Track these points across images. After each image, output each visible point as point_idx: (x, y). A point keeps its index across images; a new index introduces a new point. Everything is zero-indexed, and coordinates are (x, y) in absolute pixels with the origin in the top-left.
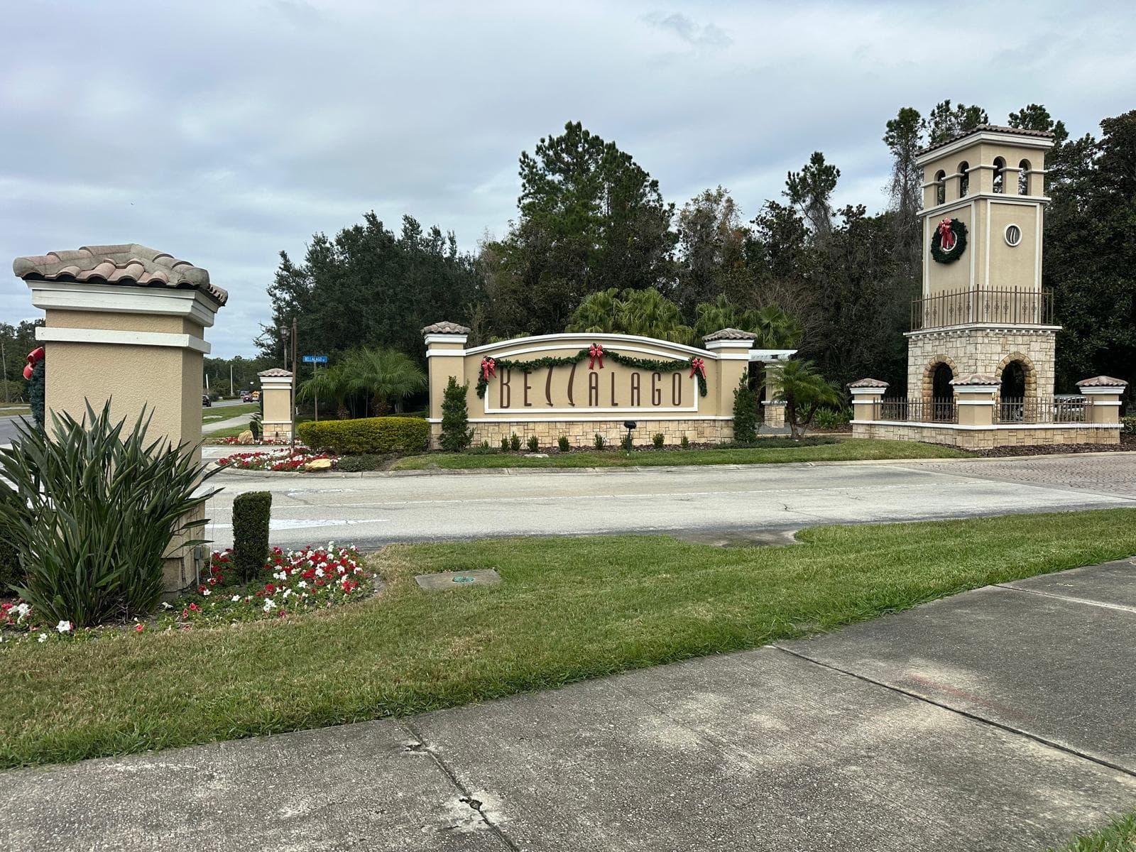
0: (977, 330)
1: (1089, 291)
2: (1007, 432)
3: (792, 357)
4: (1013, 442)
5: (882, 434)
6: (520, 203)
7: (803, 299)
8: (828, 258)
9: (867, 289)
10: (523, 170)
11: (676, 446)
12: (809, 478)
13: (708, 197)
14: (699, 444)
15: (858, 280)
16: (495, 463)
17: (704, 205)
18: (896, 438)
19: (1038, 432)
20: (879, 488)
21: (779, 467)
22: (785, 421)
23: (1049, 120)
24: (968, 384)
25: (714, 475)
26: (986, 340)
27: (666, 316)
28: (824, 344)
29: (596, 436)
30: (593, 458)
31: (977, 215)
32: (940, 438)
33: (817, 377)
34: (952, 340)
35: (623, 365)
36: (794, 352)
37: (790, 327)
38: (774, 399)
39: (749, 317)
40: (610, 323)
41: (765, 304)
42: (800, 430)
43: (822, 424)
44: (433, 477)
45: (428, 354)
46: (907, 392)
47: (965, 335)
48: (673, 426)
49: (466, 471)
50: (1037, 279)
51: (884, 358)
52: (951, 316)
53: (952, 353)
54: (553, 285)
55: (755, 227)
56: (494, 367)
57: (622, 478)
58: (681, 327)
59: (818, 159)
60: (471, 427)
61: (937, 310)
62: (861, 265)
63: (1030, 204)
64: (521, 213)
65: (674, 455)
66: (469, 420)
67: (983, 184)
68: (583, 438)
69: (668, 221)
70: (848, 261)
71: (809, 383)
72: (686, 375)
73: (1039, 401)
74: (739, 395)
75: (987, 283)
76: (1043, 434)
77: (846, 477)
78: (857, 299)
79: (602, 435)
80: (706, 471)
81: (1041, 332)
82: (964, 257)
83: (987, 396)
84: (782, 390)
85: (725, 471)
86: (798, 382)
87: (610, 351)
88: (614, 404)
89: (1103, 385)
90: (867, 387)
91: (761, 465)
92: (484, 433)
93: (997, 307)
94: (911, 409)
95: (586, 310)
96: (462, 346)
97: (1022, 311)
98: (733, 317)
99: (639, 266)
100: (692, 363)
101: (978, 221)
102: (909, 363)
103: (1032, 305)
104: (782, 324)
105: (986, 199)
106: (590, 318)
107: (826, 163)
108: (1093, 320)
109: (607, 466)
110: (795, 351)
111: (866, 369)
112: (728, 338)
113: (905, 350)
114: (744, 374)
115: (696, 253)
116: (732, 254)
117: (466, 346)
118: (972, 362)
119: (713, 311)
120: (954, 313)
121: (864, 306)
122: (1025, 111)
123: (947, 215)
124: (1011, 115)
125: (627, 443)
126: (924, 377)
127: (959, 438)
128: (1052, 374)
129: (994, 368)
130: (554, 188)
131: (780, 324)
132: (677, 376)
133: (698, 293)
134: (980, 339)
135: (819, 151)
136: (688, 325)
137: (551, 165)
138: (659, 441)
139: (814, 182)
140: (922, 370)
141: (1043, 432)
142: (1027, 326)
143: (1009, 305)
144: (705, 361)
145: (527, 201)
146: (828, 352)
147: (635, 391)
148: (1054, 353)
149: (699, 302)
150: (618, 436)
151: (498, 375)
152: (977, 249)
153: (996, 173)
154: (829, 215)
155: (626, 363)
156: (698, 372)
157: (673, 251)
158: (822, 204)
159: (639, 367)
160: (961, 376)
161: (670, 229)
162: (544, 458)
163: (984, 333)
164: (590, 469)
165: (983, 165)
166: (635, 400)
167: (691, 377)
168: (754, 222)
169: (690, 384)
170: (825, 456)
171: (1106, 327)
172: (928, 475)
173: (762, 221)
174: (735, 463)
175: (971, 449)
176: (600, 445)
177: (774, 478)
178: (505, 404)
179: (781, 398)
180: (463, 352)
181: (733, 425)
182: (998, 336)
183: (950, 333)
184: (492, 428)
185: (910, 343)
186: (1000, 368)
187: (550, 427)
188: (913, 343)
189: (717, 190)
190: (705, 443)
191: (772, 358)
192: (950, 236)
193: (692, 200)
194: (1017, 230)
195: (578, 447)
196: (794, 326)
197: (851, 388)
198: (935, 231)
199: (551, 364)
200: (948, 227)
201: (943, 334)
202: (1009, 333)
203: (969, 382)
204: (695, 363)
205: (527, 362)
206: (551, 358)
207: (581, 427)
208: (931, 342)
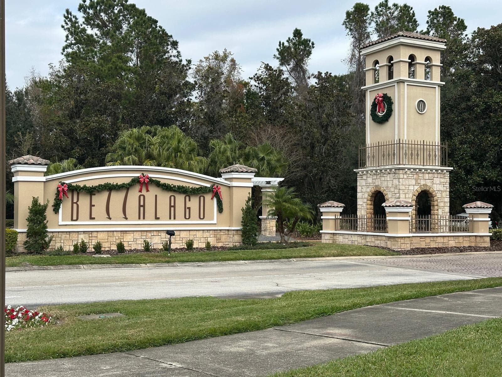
0: (399, 169)
1: (472, 143)
2: (419, 238)
3: (280, 183)
4: (423, 245)
5: (341, 240)
6: (64, 52)
7: (288, 140)
8: (305, 110)
9: (332, 133)
11: (201, 249)
12: (291, 268)
13: (217, 57)
14: (217, 247)
15: (327, 126)
17: (213, 63)
18: (350, 243)
19: (439, 238)
20: (334, 273)
21: (273, 262)
22: (276, 231)
23: (454, 16)
25: (230, 268)
26: (405, 177)
27: (187, 150)
28: (303, 173)
29: (145, 241)
30: (144, 257)
31: (399, 92)
32: (378, 243)
33: (297, 200)
34: (384, 175)
35: (163, 189)
37: (278, 160)
38: (269, 215)
39: (249, 152)
40: (144, 153)
41: (261, 142)
42: (286, 238)
43: (303, 234)
44: (28, 272)
45: (14, 179)
46: (356, 210)
47: (392, 172)
48: (199, 234)
49: (52, 267)
50: (437, 136)
51: (345, 185)
52: (384, 160)
53: (384, 185)
54: (94, 121)
55: (253, 83)
56: (67, 190)
57: (167, 270)
58: (198, 158)
59: (297, 33)
60: (50, 235)
61: (375, 155)
62: (328, 116)
63: (431, 86)
64: (65, 59)
65: (202, 255)
66: (48, 230)
67: (402, 72)
68: (133, 243)
69: (186, 73)
70: (319, 112)
71: (291, 204)
72: (208, 197)
73: (439, 218)
74: (246, 212)
75: (406, 138)
76: (441, 240)
77: (315, 268)
78: (326, 140)
79: (149, 240)
81: (440, 171)
82: (391, 120)
83: (406, 214)
84: (274, 208)
85: (237, 265)
86: (284, 203)
87: (154, 179)
88: (157, 218)
89: (478, 208)
90: (330, 207)
91: (261, 261)
92: (58, 239)
93: (412, 154)
94: (359, 223)
95: (123, 142)
96: (43, 174)
97: (428, 157)
98: (237, 152)
99: (164, 108)
100: (212, 188)
101: (399, 97)
102: (358, 191)
103: (434, 153)
104: (273, 158)
105: (404, 82)
106: (127, 149)
107: (303, 37)
108: (474, 163)
109: (155, 263)
110: (283, 179)
112: (237, 172)
113: (356, 181)
114: (249, 197)
115: (209, 99)
116: (236, 102)
117: (46, 174)
118: (397, 191)
119: (222, 147)
120: (385, 157)
121: (331, 146)
122: (438, 9)
123: (380, 90)
124: (429, 12)
125: (167, 248)
126: (368, 200)
127: (389, 242)
128: (447, 200)
129: (411, 195)
130: (93, 41)
131: (272, 158)
132: (202, 198)
133: (211, 132)
134: (401, 176)
135: (298, 28)
136: (203, 156)
138: (190, 245)
139: (296, 50)
140: (366, 195)
141: (442, 238)
142: (431, 167)
143: (419, 153)
144: (222, 188)
146: (307, 179)
147: (172, 209)
148: (448, 186)
149: (212, 139)
150: (160, 242)
151: (70, 196)
152: (399, 116)
153: (411, 65)
154: (306, 76)
155: (166, 188)
156: (217, 195)
157: (190, 97)
158: (302, 68)
159: (175, 191)
160: (390, 200)
161: (188, 80)
162: (108, 257)
163: (404, 171)
164: (143, 265)
165: (402, 59)
166: (172, 215)
167: (212, 199)
168: (252, 78)
169: (211, 204)
170: (302, 254)
171: (482, 168)
172: (365, 266)
173: (258, 78)
174: (244, 260)
175: (396, 250)
176: (147, 248)
177: (269, 269)
178: (75, 218)
179: (273, 214)
180: (44, 179)
181: (241, 233)
182: (413, 173)
183: (383, 171)
184: (64, 236)
185: (358, 177)
186: (414, 195)
187: (109, 235)
188: (360, 177)
189: (224, 52)
190: (222, 246)
191: (267, 184)
192: (382, 105)
193: (205, 58)
194: (424, 103)
195: (131, 250)
196: (282, 159)
197: (321, 207)
198: (373, 101)
199: (110, 188)
200: (381, 99)
201: (378, 171)
202: (420, 172)
203: (394, 205)
204: (215, 189)
205: (92, 186)
206: (110, 184)
207: (132, 235)
208: (371, 176)
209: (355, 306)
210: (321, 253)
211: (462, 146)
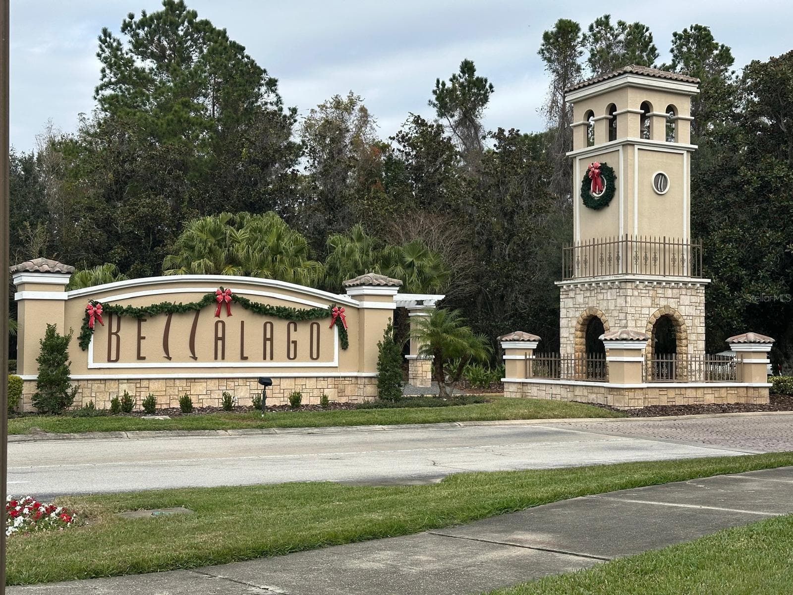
0: (626, 281)
1: (740, 241)
2: (658, 390)
3: (439, 304)
4: (664, 401)
5: (534, 393)
6: (98, 95)
7: (451, 235)
8: (478, 188)
9: (521, 225)
10: (103, 51)
11: (314, 407)
12: (456, 438)
13: (338, 104)
14: (339, 404)
16: (110, 426)
17: (332, 114)
18: (549, 398)
19: (689, 391)
20: (524, 446)
21: (427, 428)
22: (433, 380)
24: (617, 340)
25: (360, 436)
26: (636, 293)
27: (292, 250)
28: (475, 287)
29: (224, 394)
30: (222, 420)
31: (625, 161)
32: (592, 397)
33: (465, 330)
34: (603, 291)
35: (254, 312)
36: (442, 297)
37: (436, 267)
38: (420, 353)
39: (389, 253)
40: (223, 255)
41: (408, 239)
42: (448, 389)
43: (474, 384)
45: (17, 296)
46: (559, 346)
47: (615, 287)
48: (310, 384)
49: (77, 435)
50: (685, 230)
51: (541, 306)
52: (610, 266)
53: (603, 306)
54: (144, 204)
55: (395, 145)
56: (102, 313)
57: (258, 440)
58: (309, 263)
59: (468, 67)
60: (74, 385)
61: (588, 259)
62: (514, 197)
63: (676, 151)
64: (100, 107)
65: (314, 416)
66: (71, 376)
67: (630, 129)
68: (206, 397)
69: (290, 129)
70: (500, 192)
71: (455, 335)
72: (325, 325)
73: (689, 359)
74: (384, 348)
75: (636, 233)
76: (692, 393)
77: (493, 436)
78: (511, 236)
79: (230, 393)
80: (349, 432)
81: (690, 285)
82: (613, 204)
83: (636, 352)
84: (429, 343)
85: (371, 432)
86: (444, 334)
87: (239, 296)
88: (244, 358)
89: (751, 342)
90: (518, 340)
91: (408, 426)
92: (87, 392)
93: (646, 258)
94: (564, 366)
95: (191, 238)
96: (64, 288)
97: (671, 263)
98: (371, 253)
99: (256, 184)
100: (332, 311)
101: (626, 167)
102: (561, 316)
103: (681, 257)
104: (427, 263)
105: (633, 145)
106: (196, 248)
107: (477, 74)
108: (744, 272)
109: (241, 428)
111: (522, 318)
112: (371, 285)
113: (558, 300)
114: (389, 325)
115: (326, 171)
116: (370, 174)
117: (68, 287)
118: (622, 316)
119: (348, 245)
120: (604, 263)
121: (518, 245)
122: (689, 30)
123: (596, 158)
124: (675, 34)
125: (259, 405)
126: (577, 330)
127: (610, 397)
128: (702, 330)
129: (644, 323)
130: (144, 78)
131: (426, 263)
132: (315, 326)
133: (329, 222)
134: (629, 292)
135: (469, 59)
136: (317, 260)
137: (139, 46)
138: (296, 400)
139: (464, 94)
140: (574, 323)
141: (693, 391)
142: (676, 279)
143: (658, 256)
144: (347, 310)
145: (108, 92)
146: (480, 297)
147: (268, 343)
148: (703, 308)
149: (331, 233)
150: (248, 395)
151: (106, 323)
152: (626, 197)
153: (643, 118)
154: (480, 135)
155: (258, 310)
156: (339, 321)
157: (296, 167)
158: (472, 121)
159: (272, 315)
160: (612, 330)
161: (292, 139)
162: (165, 420)
163: (634, 286)
164: (221, 432)
165: (630, 109)
166: (268, 354)
167: (331, 327)
168: (393, 139)
169: (330, 335)
170: (474, 416)
171: (757, 281)
172: (573, 434)
173: (403, 138)
174: (381, 424)
175: (621, 409)
176: (228, 405)
177: (421, 438)
178: (113, 357)
179: (428, 352)
180: (64, 295)
181: (377, 382)
182: (648, 288)
183: (601, 284)
184: (96, 385)
185: (561, 293)
186: (650, 323)
187: (168, 385)
188: (564, 293)
189: (349, 97)
190: (347, 403)
191: (417, 304)
192: (599, 180)
193: (319, 106)
194: (665, 177)
195: (202, 408)
196: (441, 266)
197: (502, 341)
198: (585, 174)
199: (169, 310)
200: (597, 171)
201: (593, 285)
202: (658, 286)
203: (618, 338)
204: (335, 311)
205: (142, 307)
206: (170, 304)
207: (204, 384)
208: (582, 292)
209: (556, 497)
210: (503, 413)
211: (725, 245)
